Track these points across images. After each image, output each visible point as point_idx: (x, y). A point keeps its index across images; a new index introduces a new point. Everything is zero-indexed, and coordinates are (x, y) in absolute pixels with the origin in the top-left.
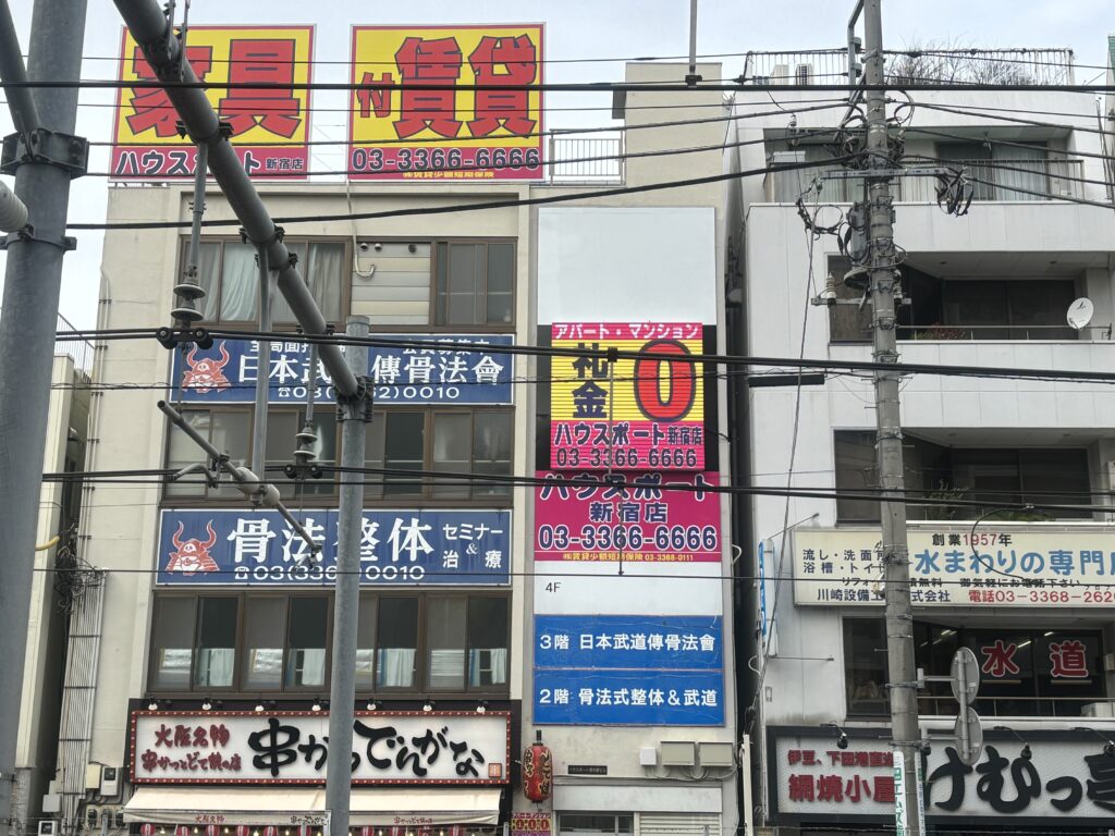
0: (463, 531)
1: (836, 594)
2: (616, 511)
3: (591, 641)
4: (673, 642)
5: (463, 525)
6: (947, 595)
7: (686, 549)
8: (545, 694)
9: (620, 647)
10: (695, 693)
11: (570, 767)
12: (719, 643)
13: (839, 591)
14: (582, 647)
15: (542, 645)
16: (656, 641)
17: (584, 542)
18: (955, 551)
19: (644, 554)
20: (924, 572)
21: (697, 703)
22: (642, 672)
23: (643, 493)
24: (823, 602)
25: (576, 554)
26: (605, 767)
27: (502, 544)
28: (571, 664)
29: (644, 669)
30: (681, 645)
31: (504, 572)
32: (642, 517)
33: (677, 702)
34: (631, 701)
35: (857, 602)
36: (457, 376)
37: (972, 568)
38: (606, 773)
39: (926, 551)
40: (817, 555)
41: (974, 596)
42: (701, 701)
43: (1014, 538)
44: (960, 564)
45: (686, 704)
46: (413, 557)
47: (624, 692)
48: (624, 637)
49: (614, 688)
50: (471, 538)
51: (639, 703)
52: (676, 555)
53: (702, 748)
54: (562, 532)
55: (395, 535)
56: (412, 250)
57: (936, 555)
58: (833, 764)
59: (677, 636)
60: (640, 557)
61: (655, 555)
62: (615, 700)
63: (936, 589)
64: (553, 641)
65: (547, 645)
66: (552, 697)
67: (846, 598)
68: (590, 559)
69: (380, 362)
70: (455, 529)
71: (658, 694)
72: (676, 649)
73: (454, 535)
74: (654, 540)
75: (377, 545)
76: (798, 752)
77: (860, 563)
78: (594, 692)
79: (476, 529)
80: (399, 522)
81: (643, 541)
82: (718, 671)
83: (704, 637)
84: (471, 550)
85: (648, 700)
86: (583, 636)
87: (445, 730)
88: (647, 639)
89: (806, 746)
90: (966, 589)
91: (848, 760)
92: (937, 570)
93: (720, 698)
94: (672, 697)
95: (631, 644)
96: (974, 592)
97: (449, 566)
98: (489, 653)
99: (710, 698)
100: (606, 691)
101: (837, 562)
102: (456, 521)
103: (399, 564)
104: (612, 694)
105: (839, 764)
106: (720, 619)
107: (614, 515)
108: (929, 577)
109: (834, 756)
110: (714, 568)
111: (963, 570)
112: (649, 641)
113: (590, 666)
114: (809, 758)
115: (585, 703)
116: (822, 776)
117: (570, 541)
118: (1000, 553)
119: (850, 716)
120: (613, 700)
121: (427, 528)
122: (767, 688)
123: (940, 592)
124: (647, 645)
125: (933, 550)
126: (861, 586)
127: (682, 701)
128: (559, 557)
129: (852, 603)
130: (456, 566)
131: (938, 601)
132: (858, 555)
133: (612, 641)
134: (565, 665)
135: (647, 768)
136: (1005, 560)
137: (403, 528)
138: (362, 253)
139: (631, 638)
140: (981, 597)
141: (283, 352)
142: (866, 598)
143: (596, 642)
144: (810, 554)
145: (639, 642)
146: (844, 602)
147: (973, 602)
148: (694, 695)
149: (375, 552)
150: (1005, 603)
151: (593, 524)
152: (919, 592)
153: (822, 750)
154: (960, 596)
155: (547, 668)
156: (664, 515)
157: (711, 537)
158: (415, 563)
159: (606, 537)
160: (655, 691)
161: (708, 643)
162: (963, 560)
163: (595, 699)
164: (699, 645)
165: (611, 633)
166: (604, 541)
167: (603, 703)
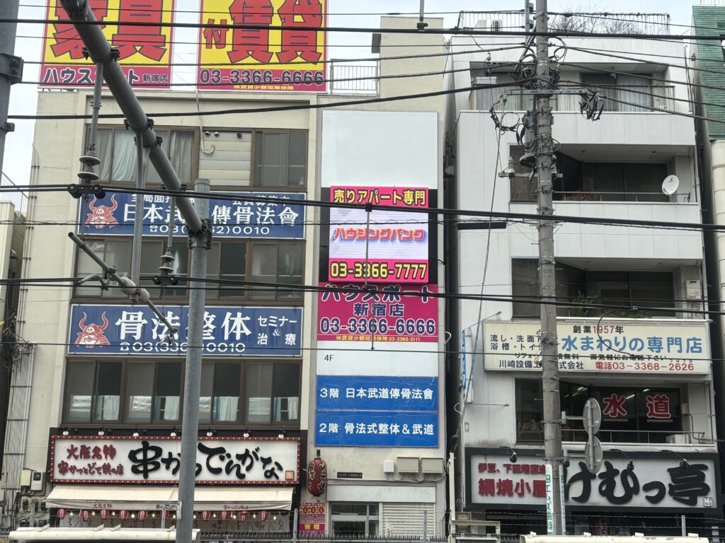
0: (271, 321)
1: (511, 364)
2: (370, 309)
3: (353, 393)
4: (406, 393)
5: (271, 317)
6: (582, 364)
7: (415, 334)
8: (323, 426)
9: (372, 396)
10: (420, 426)
11: (338, 473)
12: (435, 395)
13: (513, 361)
14: (348, 396)
15: (321, 395)
16: (395, 393)
17: (350, 329)
18: (587, 337)
19: (388, 337)
20: (568, 350)
21: (421, 433)
22: (386, 413)
23: (389, 297)
24: (502, 368)
25: (345, 337)
26: (361, 474)
27: (296, 329)
28: (340, 407)
29: (387, 411)
30: (411, 396)
31: (297, 348)
32: (387, 313)
33: (408, 432)
34: (379, 431)
35: (524, 368)
36: (268, 220)
37: (598, 348)
38: (361, 477)
39: (569, 337)
40: (499, 338)
41: (599, 365)
42: (424, 431)
43: (625, 328)
44: (591, 345)
45: (414, 433)
46: (238, 337)
47: (374, 425)
48: (375, 390)
49: (368, 422)
50: (276, 325)
51: (384, 433)
52: (409, 338)
53: (424, 461)
54: (335, 322)
55: (226, 323)
56: (239, 136)
57: (575, 339)
58: (507, 472)
59: (409, 390)
60: (386, 338)
61: (396, 338)
62: (368, 430)
63: (575, 361)
64: (328, 392)
65: (325, 395)
66: (327, 429)
67: (517, 366)
68: (353, 340)
69: (218, 210)
70: (266, 319)
71: (396, 427)
72: (408, 398)
73: (265, 324)
74: (395, 327)
75: (214, 330)
76: (485, 464)
77: (527, 344)
78: (355, 425)
79: (280, 320)
80: (229, 314)
81: (388, 329)
82: (435, 412)
83: (426, 391)
84: (276, 333)
85: (389, 431)
86: (348, 389)
87: (257, 449)
88: (389, 392)
89: (490, 461)
90: (594, 361)
91: (517, 470)
92: (576, 348)
93: (436, 429)
94: (405, 428)
95: (379, 395)
96: (599, 363)
97: (261, 343)
98: (287, 400)
99: (429, 430)
100: (362, 425)
101: (512, 343)
102: (266, 314)
103: (228, 342)
104: (366, 427)
105: (511, 472)
106: (437, 379)
107: (370, 311)
108: (571, 353)
109: (508, 467)
110: (433, 346)
111: (592, 348)
112: (391, 392)
113: (353, 409)
114: (492, 468)
115: (349, 432)
116: (500, 480)
117: (341, 328)
118: (616, 338)
119: (518, 442)
120: (367, 430)
121: (248, 318)
122: (466, 423)
123: (577, 363)
124: (389, 395)
125: (573, 336)
126: (527, 358)
127: (411, 431)
128: (333, 338)
129: (521, 369)
130: (266, 343)
131: (576, 368)
132: (525, 339)
133: (367, 393)
134: (336, 408)
135: (388, 474)
136: (619, 343)
137: (231, 319)
138: (206, 138)
139: (379, 391)
140: (604, 366)
141: (153, 202)
142: (530, 366)
143: (356, 393)
144: (495, 338)
145: (384, 394)
146: (516, 369)
147: (598, 369)
148: (419, 427)
149: (213, 334)
150: (619, 370)
151: (355, 317)
152: (564, 363)
153: (500, 463)
154: (590, 366)
155: (324, 410)
156: (402, 312)
157: (432, 326)
158: (239, 341)
159: (364, 326)
160: (394, 424)
161: (428, 394)
162: (592, 342)
163: (355, 430)
164: (423, 396)
165: (366, 387)
166: (363, 328)
167: (360, 432)
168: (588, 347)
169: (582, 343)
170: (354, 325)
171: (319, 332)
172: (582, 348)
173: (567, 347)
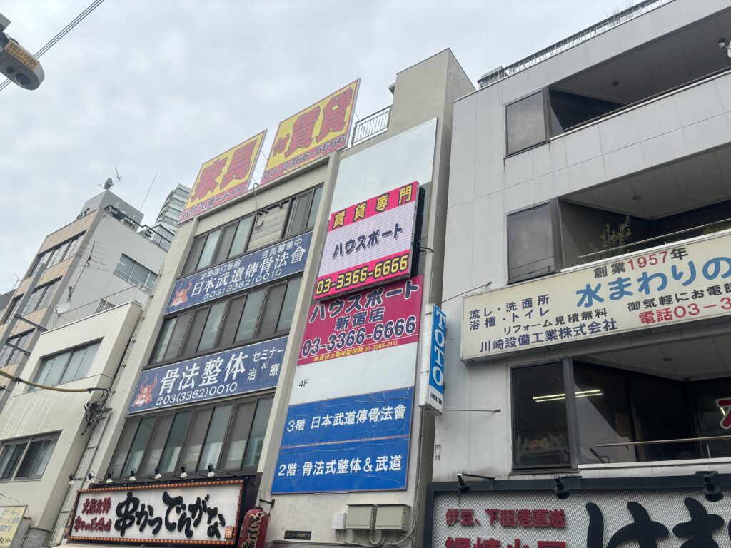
0: (263, 354)
1: (498, 344)
2: (351, 320)
3: (318, 422)
4: (375, 414)
5: (264, 351)
6: (613, 322)
7: (393, 337)
8: (283, 468)
9: (337, 424)
10: (385, 459)
11: (287, 532)
12: (409, 411)
13: (501, 340)
14: (313, 427)
15: (288, 429)
17: (328, 347)
18: (619, 279)
19: (364, 347)
20: (586, 305)
21: (386, 469)
22: (348, 444)
24: (486, 353)
25: (322, 357)
26: (310, 533)
27: (280, 358)
28: (302, 442)
29: (350, 441)
30: (380, 417)
31: (276, 378)
32: (367, 320)
33: (370, 469)
34: (337, 470)
35: (519, 347)
36: (283, 262)
38: (309, 539)
39: (588, 286)
40: (481, 313)
41: (646, 317)
42: (389, 466)
45: (377, 470)
46: (234, 377)
47: (333, 462)
48: (341, 415)
49: (327, 459)
50: (265, 358)
51: (342, 472)
52: (386, 343)
53: (380, 511)
54: (316, 343)
55: (229, 365)
56: (281, 208)
57: (599, 286)
58: (492, 524)
59: (378, 409)
60: (361, 350)
63: (601, 320)
64: (295, 425)
65: (291, 428)
66: (286, 471)
67: (507, 346)
68: (330, 358)
69: (250, 267)
70: (259, 354)
71: (358, 462)
72: (376, 420)
73: (258, 358)
74: (373, 334)
75: (219, 373)
76: (456, 511)
77: (520, 311)
78: (313, 464)
79: (270, 352)
80: (234, 356)
81: (366, 337)
82: (407, 436)
83: (397, 408)
85: (349, 468)
86: (314, 418)
87: (207, 498)
88: (356, 415)
89: (466, 504)
90: (636, 313)
91: (508, 520)
92: (601, 300)
93: (405, 463)
94: (367, 464)
95: (344, 421)
97: (251, 379)
99: (396, 463)
100: (321, 463)
101: (498, 316)
102: (261, 349)
103: (226, 383)
105: (498, 525)
106: (413, 390)
107: (350, 323)
108: (592, 309)
109: (493, 515)
110: (409, 349)
111: (630, 294)
112: (358, 416)
113: (314, 442)
114: (467, 519)
115: (306, 474)
116: (479, 540)
117: (320, 348)
118: (674, 268)
119: (516, 470)
120: (325, 470)
121: (246, 356)
122: (438, 446)
123: (606, 321)
124: (356, 420)
125: (595, 283)
126: (522, 332)
127: (374, 468)
128: (311, 361)
129: (513, 349)
130: (254, 378)
131: (603, 330)
132: (519, 305)
133: (332, 420)
134: (299, 443)
135: (338, 531)
136: (681, 274)
137: (234, 360)
139: (345, 415)
141: (212, 276)
142: (527, 342)
143: (322, 421)
144: (475, 314)
145: (350, 418)
147: (645, 324)
148: (384, 461)
149: (218, 378)
150: (688, 318)
151: (336, 332)
152: (582, 326)
153: (480, 507)
154: (628, 321)
155: (291, 449)
156: (382, 315)
157: (413, 324)
158: (234, 381)
159: (342, 340)
160: (355, 460)
161: (400, 411)
163: (312, 470)
164: (393, 415)
165: (333, 413)
166: (340, 343)
167: (318, 473)
168: (622, 293)
169: (611, 289)
170: (333, 342)
171: (300, 357)
172: (612, 297)
173: (586, 301)
